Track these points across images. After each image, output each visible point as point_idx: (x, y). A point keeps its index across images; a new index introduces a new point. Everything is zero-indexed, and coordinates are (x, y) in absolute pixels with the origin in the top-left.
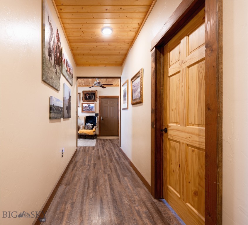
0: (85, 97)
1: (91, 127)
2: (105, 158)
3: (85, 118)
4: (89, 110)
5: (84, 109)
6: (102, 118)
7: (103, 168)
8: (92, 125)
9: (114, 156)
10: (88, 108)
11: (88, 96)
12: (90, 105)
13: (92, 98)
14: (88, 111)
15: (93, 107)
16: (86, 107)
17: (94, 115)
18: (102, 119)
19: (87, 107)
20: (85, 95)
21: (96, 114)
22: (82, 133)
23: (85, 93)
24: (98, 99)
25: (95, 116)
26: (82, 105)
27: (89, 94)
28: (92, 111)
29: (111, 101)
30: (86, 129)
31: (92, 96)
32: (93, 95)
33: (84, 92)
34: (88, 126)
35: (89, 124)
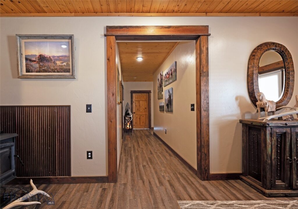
2: (143, 160)
7: (144, 151)
9: (132, 165)
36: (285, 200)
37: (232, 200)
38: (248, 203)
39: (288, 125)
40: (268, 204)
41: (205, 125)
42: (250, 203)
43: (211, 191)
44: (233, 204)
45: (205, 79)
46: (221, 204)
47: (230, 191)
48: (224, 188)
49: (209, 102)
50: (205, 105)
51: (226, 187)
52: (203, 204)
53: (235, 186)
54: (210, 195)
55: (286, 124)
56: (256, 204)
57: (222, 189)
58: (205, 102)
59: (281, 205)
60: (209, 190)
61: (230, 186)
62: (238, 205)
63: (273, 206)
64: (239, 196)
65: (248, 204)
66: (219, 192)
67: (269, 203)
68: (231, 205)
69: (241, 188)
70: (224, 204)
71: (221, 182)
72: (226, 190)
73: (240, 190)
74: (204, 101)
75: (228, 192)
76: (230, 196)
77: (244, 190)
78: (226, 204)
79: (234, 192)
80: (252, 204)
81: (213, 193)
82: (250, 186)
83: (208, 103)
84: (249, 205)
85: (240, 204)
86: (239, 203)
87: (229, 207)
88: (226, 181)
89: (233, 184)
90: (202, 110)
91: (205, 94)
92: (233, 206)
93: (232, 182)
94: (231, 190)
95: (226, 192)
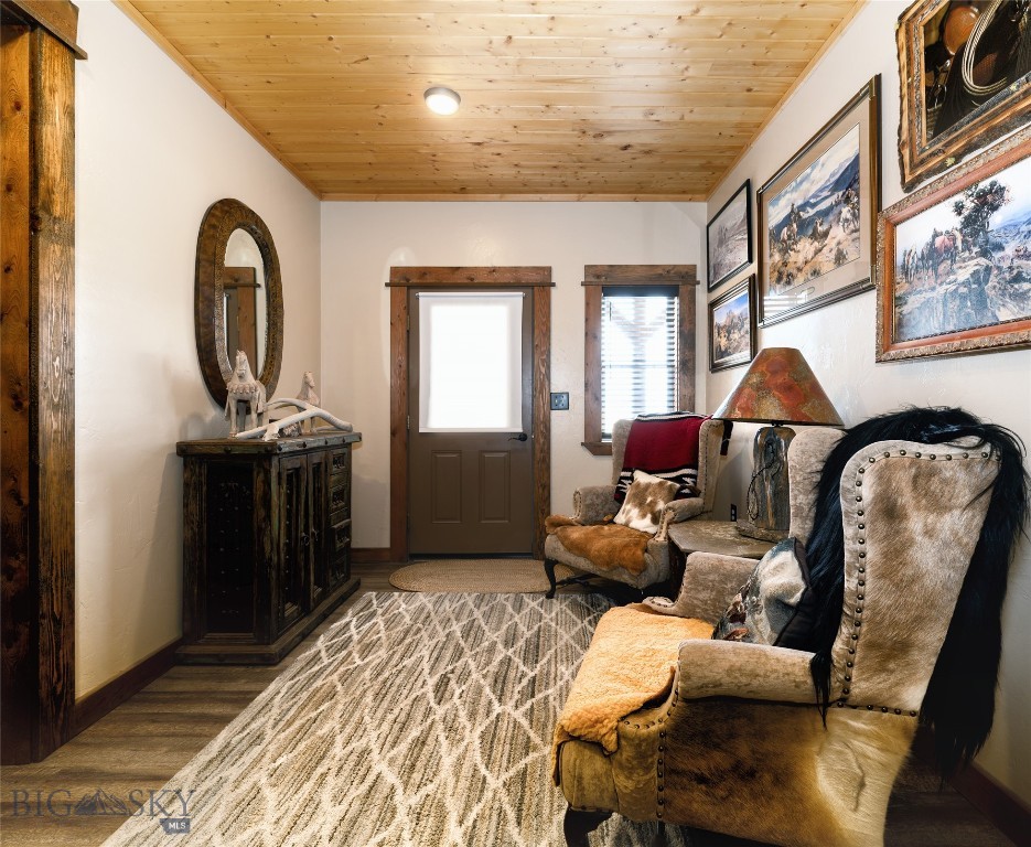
4: (982, 301)
10: (966, 270)
12: (990, 201)
16: (933, 255)
19: (950, 251)
23: (927, 28)
26: (885, 252)
36: (308, 648)
37: (212, 736)
38: (256, 710)
39: (308, 446)
40: (292, 679)
41: (55, 479)
42: (259, 707)
43: (119, 768)
44: (229, 743)
45: (58, 253)
46: (199, 772)
47: (182, 715)
48: (154, 722)
49: (73, 369)
50: (56, 380)
51: (158, 713)
52: (138, 829)
53: (181, 693)
54: (133, 780)
55: (304, 445)
56: (272, 699)
57: (151, 728)
58: (57, 363)
59: (312, 663)
60: (107, 768)
61: (165, 702)
62: (242, 735)
63: (304, 676)
64: (217, 710)
65: (259, 712)
66: (152, 747)
67: (292, 674)
68: (227, 750)
69: (203, 686)
70: (208, 766)
71: (126, 711)
72: (168, 722)
73: (203, 692)
74: (54, 360)
75: (180, 722)
76: (198, 730)
77: (213, 685)
78: (211, 761)
79: (196, 709)
80: (267, 704)
81: (134, 767)
82: (219, 665)
83: (71, 372)
84: (263, 712)
85: (244, 729)
86: (238, 728)
87: (227, 759)
88: (136, 696)
89: (170, 690)
90: (43, 403)
91: (56, 326)
92: (230, 748)
93: (158, 685)
94: (180, 711)
95: (172, 730)
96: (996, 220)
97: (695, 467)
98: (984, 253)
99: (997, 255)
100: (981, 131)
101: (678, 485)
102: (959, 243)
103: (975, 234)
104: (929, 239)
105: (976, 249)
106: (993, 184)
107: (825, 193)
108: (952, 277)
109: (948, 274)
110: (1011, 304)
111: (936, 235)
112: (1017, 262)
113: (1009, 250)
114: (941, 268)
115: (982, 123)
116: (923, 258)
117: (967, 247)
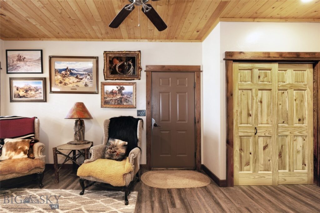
0: (110, 68)
1: (123, 151)
3: (106, 121)
4: (121, 101)
5: (108, 99)
6: (154, 121)
8: (124, 145)
10: (119, 97)
11: (119, 64)
12: (122, 89)
13: (129, 69)
14: (119, 104)
15: (132, 93)
16: (112, 93)
17: (133, 113)
18: (155, 125)
19: (116, 93)
20: (111, 62)
21: (138, 111)
22: (89, 176)
23: (110, 57)
24: (143, 74)
25: (136, 116)
26: (103, 89)
27: (120, 59)
28: (130, 103)
29: (177, 78)
30: (107, 156)
31: (130, 66)
32: (130, 63)
33: (106, 54)
34: (114, 146)
35: (117, 140)
96: (123, 91)
97: (34, 133)
98: (121, 95)
99: (124, 96)
100: (120, 78)
101: (30, 140)
102: (117, 92)
103: (120, 92)
104: (112, 90)
105: (120, 94)
106: (123, 87)
107: (81, 70)
108: (116, 97)
109: (115, 96)
110: (126, 103)
111: (113, 90)
112: (126, 98)
113: (125, 96)
114: (114, 95)
115: (120, 77)
116: (110, 92)
117: (119, 93)
